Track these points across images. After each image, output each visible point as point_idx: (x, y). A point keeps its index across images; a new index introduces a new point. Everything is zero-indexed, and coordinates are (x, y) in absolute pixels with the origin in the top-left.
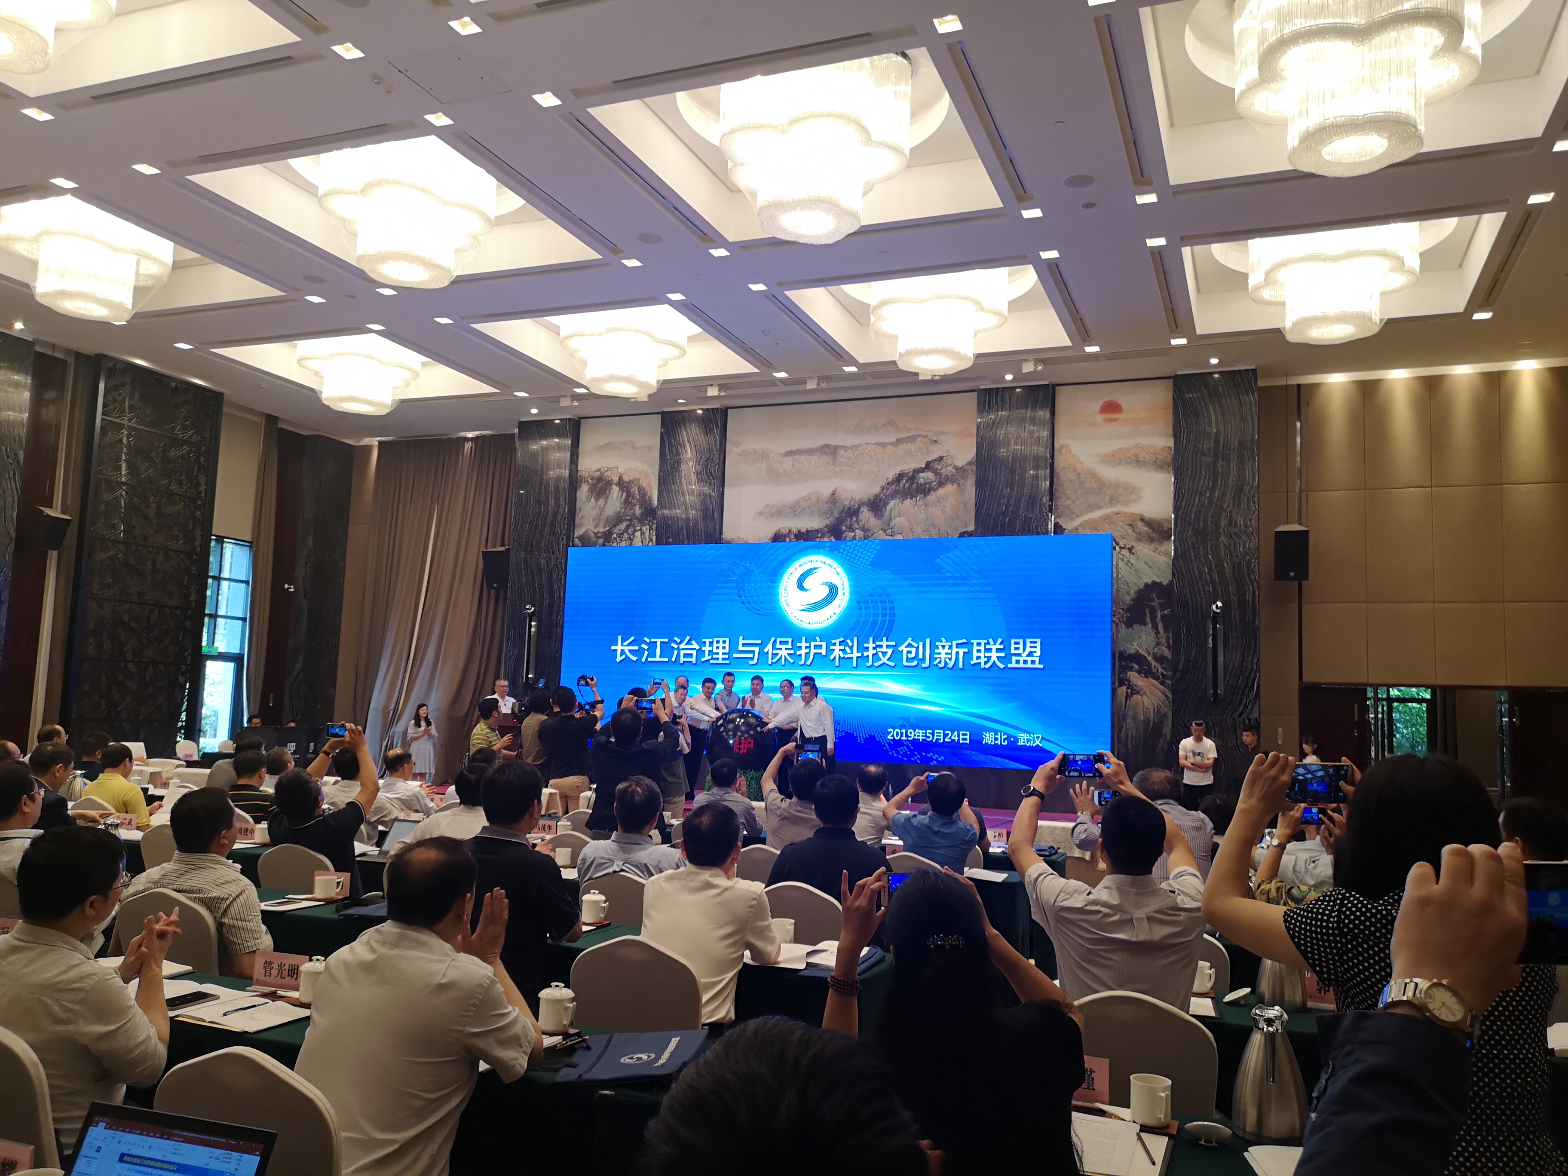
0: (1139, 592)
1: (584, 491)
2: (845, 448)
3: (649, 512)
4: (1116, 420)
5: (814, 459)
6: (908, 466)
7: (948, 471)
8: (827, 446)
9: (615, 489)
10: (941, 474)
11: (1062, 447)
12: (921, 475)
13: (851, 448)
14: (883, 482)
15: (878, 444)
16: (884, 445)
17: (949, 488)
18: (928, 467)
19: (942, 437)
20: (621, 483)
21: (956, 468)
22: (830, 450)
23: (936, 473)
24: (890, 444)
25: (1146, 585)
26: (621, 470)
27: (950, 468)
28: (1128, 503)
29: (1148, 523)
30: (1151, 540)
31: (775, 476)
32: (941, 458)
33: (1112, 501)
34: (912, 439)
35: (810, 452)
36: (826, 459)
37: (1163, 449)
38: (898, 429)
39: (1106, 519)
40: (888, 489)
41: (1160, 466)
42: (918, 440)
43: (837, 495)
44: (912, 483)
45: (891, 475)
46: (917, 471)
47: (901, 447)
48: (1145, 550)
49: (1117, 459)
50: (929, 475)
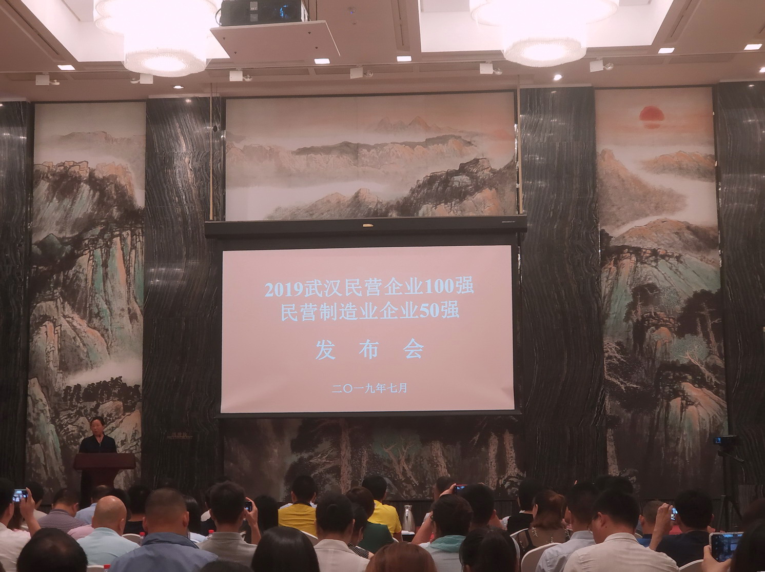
0: (689, 301)
1: (43, 187)
2: (368, 147)
3: (131, 216)
4: (657, 126)
5: (332, 158)
6: (441, 168)
7: (484, 174)
8: (347, 144)
9: (85, 188)
10: (477, 178)
11: (604, 152)
12: (456, 178)
13: (375, 147)
14: (414, 185)
15: (405, 144)
16: (412, 145)
17: (487, 193)
18: (463, 169)
19: (476, 138)
20: (93, 181)
21: (493, 171)
22: (351, 150)
23: (472, 176)
24: (419, 144)
25: (696, 294)
26: (92, 165)
27: (486, 172)
28: (673, 210)
29: (694, 230)
30: (698, 249)
31: (285, 176)
32: (476, 161)
33: (658, 208)
34: (443, 140)
35: (327, 150)
36: (346, 158)
37: (706, 157)
38: (427, 128)
39: (652, 227)
40: (418, 192)
41: (702, 174)
42: (451, 141)
43: (360, 198)
44: (445, 188)
45: (422, 177)
46: (451, 174)
47: (431, 147)
48: (692, 258)
49: (661, 166)
50: (464, 179)
